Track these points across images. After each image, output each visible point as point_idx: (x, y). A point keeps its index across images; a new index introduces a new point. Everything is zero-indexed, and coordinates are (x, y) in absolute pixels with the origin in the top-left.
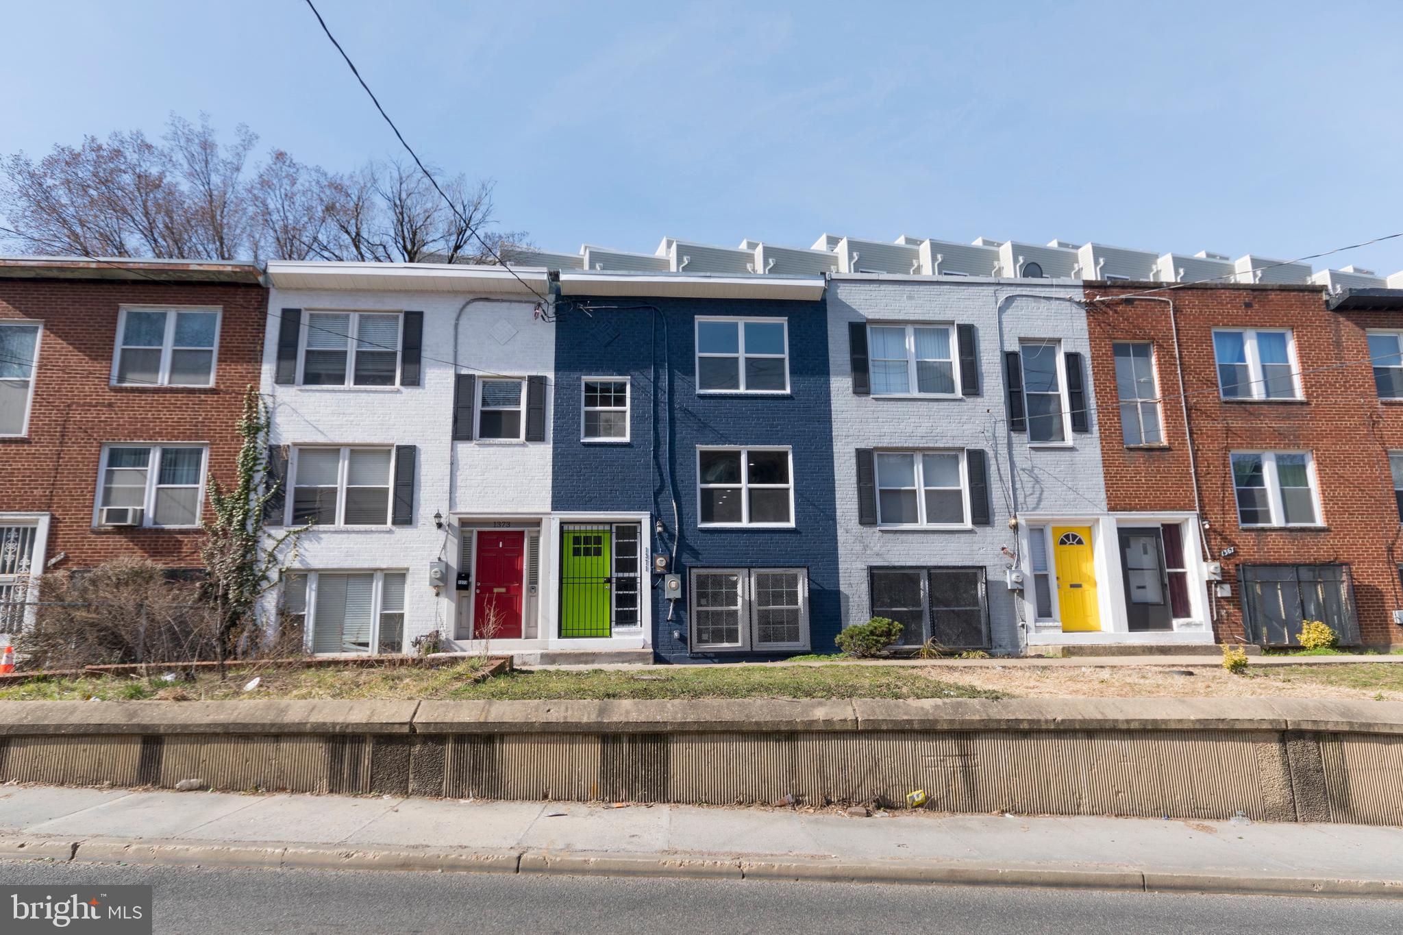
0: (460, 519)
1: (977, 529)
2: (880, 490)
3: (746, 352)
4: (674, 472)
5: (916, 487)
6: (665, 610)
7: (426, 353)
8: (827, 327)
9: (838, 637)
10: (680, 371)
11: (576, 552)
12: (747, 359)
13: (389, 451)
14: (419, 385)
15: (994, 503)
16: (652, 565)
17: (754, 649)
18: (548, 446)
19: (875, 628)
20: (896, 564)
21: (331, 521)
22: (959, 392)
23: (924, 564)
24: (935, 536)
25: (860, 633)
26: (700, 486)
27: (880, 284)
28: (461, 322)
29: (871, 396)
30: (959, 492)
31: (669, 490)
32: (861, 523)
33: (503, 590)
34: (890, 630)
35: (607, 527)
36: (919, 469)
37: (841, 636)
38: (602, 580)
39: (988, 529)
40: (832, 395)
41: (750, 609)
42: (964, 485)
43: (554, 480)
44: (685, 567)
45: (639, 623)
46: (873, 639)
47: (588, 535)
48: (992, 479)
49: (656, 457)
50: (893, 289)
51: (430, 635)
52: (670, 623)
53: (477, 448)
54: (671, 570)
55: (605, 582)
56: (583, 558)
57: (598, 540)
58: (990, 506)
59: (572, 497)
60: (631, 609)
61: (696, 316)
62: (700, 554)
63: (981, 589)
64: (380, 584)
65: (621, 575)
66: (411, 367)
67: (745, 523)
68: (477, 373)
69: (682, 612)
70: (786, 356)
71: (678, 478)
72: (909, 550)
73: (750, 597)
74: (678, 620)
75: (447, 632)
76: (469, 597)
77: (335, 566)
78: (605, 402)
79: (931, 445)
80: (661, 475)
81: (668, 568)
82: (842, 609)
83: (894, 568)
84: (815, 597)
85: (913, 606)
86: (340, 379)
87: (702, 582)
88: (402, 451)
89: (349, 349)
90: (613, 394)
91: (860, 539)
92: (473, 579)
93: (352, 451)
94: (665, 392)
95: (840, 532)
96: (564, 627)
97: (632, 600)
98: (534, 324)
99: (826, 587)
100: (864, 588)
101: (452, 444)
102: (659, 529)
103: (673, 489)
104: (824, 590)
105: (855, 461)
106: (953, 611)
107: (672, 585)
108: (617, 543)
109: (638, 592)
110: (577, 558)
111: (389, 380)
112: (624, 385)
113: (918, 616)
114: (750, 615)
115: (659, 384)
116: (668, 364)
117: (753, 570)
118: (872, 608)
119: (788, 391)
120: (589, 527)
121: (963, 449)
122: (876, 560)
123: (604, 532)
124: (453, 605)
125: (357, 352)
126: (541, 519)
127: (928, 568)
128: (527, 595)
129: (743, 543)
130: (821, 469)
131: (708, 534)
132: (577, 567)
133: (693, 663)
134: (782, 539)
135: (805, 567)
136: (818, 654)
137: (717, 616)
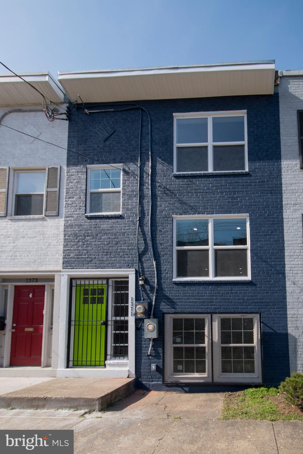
3: (214, 141)
4: (156, 237)
6: (146, 347)
10: (160, 158)
11: (85, 301)
12: (215, 147)
16: (136, 311)
17: (215, 380)
18: (61, 219)
26: (176, 248)
31: (150, 253)
33: (31, 329)
35: (105, 282)
38: (100, 323)
43: (65, 245)
44: (162, 312)
47: (94, 288)
49: (141, 225)
52: (150, 357)
53: (10, 223)
54: (149, 315)
55: (102, 324)
56: (90, 305)
57: (101, 292)
59: (78, 258)
60: (124, 345)
61: (175, 114)
65: (117, 319)
67: (211, 278)
68: (11, 166)
69: (160, 349)
70: (245, 142)
71: (158, 242)
74: (156, 355)
76: (5, 335)
78: (106, 185)
80: (145, 240)
81: (147, 314)
84: (265, 338)
87: (177, 323)
90: (110, 178)
92: (8, 321)
94: (149, 175)
96: (70, 359)
98: (53, 127)
99: (276, 330)
102: (142, 283)
103: (154, 251)
104: (274, 332)
105: (301, 225)
107: (150, 326)
108: (112, 294)
110: (86, 305)
115: (145, 169)
116: (152, 153)
117: (215, 316)
119: (246, 170)
123: (103, 285)
126: (54, 275)
129: (209, 293)
130: (273, 232)
131: (181, 287)
132: (86, 312)
133: (168, 391)
134: (240, 290)
135: (258, 313)
136: (268, 387)
137: (190, 351)
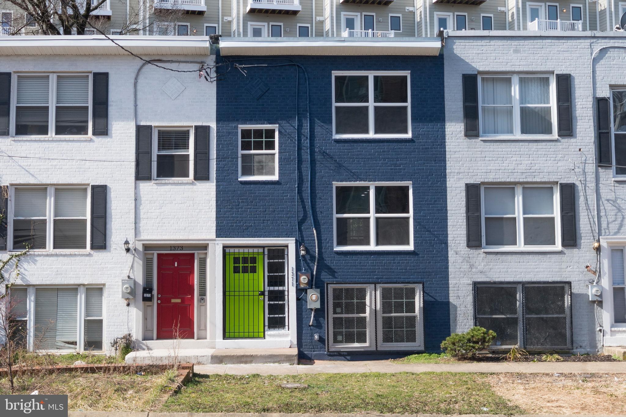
0: (143, 244)
1: (566, 251)
2: (486, 218)
3: (375, 102)
4: (315, 205)
5: (516, 215)
6: (307, 318)
7: (112, 110)
8: (443, 78)
9: (444, 342)
10: (319, 119)
11: (236, 270)
12: (376, 108)
13: (86, 190)
14: (107, 135)
15: (581, 229)
16: (297, 282)
17: (379, 349)
18: (212, 184)
19: (473, 337)
20: (497, 280)
21: (43, 246)
22: (555, 134)
23: (520, 280)
24: (531, 257)
25: (460, 341)
26: (336, 216)
27: (490, 40)
28: (141, 81)
29: (480, 139)
30: (553, 219)
31: (310, 220)
32: (469, 246)
33: (179, 301)
34: (484, 338)
35: (261, 250)
36: (519, 200)
37: (446, 342)
38: (257, 293)
39: (575, 251)
40: (447, 138)
41: (376, 317)
42: (557, 214)
43: (217, 213)
44: (323, 282)
45: (287, 327)
46: (470, 346)
47: (245, 256)
48: (581, 208)
49: (300, 192)
50: (501, 44)
51: (124, 338)
52: (312, 327)
53: (155, 187)
54: (312, 285)
55: (260, 295)
56: (241, 274)
57: (254, 260)
58: (577, 231)
59: (232, 226)
60: (280, 316)
61: (333, 72)
62: (336, 272)
63: (567, 300)
64: (83, 297)
65: (272, 288)
66: (101, 121)
67: (372, 247)
68: (153, 124)
69: (321, 319)
70: (408, 104)
71: (318, 210)
72: (507, 268)
73: (376, 307)
74: (318, 325)
75: (137, 334)
76: (152, 306)
77: (48, 283)
78: (259, 146)
79: (530, 180)
80: (304, 207)
81: (310, 284)
82: (451, 317)
83: (495, 283)
85: (511, 314)
86: (44, 130)
87: (338, 294)
88: (95, 190)
89: (50, 105)
90: (264, 139)
91: (467, 259)
92: (155, 292)
93: (56, 190)
94: (307, 138)
95: (451, 253)
96: (227, 330)
97: (281, 309)
98: (199, 81)
99: (439, 299)
100: (470, 299)
101: (135, 183)
102: (303, 253)
103: (314, 219)
104: (437, 301)
105: (464, 194)
106: (542, 318)
107: (313, 296)
108: (269, 263)
109: (286, 302)
110: (237, 275)
111: (82, 130)
112: (273, 131)
113: (514, 321)
114: (376, 322)
115: (303, 131)
116: (310, 114)
117: (378, 286)
118: (475, 316)
119: (409, 135)
120: (246, 250)
121: (557, 183)
122: (480, 276)
123: (258, 254)
124: (141, 314)
125: (57, 107)
126: (208, 244)
127: (523, 283)
128: (198, 304)
129: (371, 263)
130: (436, 201)
131: (343, 256)
132: (237, 282)
133: (330, 360)
134: (402, 260)
135: (421, 283)
136: (430, 353)
137: (350, 322)
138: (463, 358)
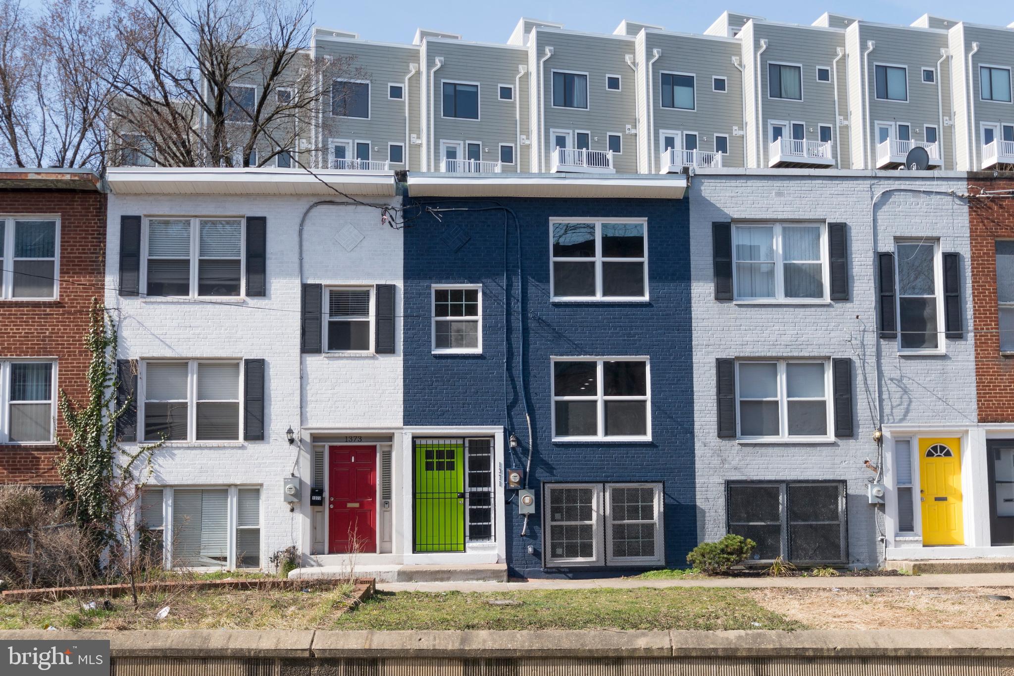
0: (311, 434)
1: (840, 442)
2: (741, 401)
3: (603, 256)
4: (528, 384)
5: (778, 398)
6: (519, 525)
7: (271, 264)
8: (689, 228)
9: (690, 554)
10: (533, 278)
11: (429, 467)
12: (604, 264)
13: (237, 365)
14: (264, 295)
15: (859, 415)
16: (505, 481)
17: (609, 564)
18: (398, 358)
19: (727, 546)
20: (755, 478)
21: (183, 436)
22: (827, 298)
23: (784, 478)
24: (796, 450)
25: (711, 551)
26: (554, 398)
27: (747, 179)
28: (306, 228)
29: (734, 302)
30: (823, 404)
31: (522, 403)
32: (720, 436)
33: (357, 505)
34: (742, 548)
35: (460, 442)
36: (782, 379)
37: (693, 553)
38: (456, 495)
39: (851, 442)
40: (693, 301)
41: (605, 524)
42: (829, 396)
43: (406, 393)
44: (539, 481)
45: (493, 538)
46: (723, 558)
47: (440, 449)
48: (858, 390)
49: (509, 369)
50: (761, 184)
51: (287, 551)
52: (524, 538)
53: (326, 361)
54: (525, 485)
55: (459, 497)
56: (436, 472)
57: (451, 454)
58: (854, 418)
59: (424, 411)
60: (484, 523)
61: (550, 218)
62: (554, 469)
63: (841, 503)
64: (235, 500)
65: (474, 489)
66: (256, 278)
67: (600, 437)
68: (324, 282)
69: (536, 528)
70: (645, 259)
71: (531, 391)
72: (768, 464)
73: (604, 513)
74: (532, 535)
75: (303, 547)
76: (323, 512)
77: (190, 482)
78: (457, 311)
79: (795, 354)
80: (514, 388)
81: (522, 484)
82: (698, 523)
83: (752, 482)
84: (670, 511)
85: (771, 520)
86: (184, 290)
87: (557, 496)
88: (250, 365)
89: (191, 258)
90: (464, 303)
91: (718, 453)
92: (326, 494)
93: (200, 365)
94: (518, 301)
95: (698, 445)
96: (418, 542)
97: (485, 515)
98: (382, 229)
99: (682, 502)
100: (721, 502)
101: (301, 357)
102: (513, 444)
103: (527, 402)
104: (680, 504)
105: (715, 372)
106: (811, 526)
107: (526, 500)
108: (470, 458)
109: (492, 507)
110: (430, 472)
111: (233, 290)
112: (476, 292)
113: (776, 530)
114: (605, 530)
115: (513, 292)
116: (522, 271)
117: (607, 485)
118: (728, 523)
119: (646, 298)
120: (442, 442)
121: (829, 358)
122: (733, 474)
123: (457, 446)
124: (308, 521)
125: (200, 260)
126: (394, 433)
127: (787, 483)
128: (381, 510)
129: (599, 457)
130: (679, 380)
131: (563, 449)
132: (430, 481)
133: (547, 578)
134: (638, 453)
135: (661, 482)
136: (673, 570)
137: (572, 530)
138: (715, 573)
